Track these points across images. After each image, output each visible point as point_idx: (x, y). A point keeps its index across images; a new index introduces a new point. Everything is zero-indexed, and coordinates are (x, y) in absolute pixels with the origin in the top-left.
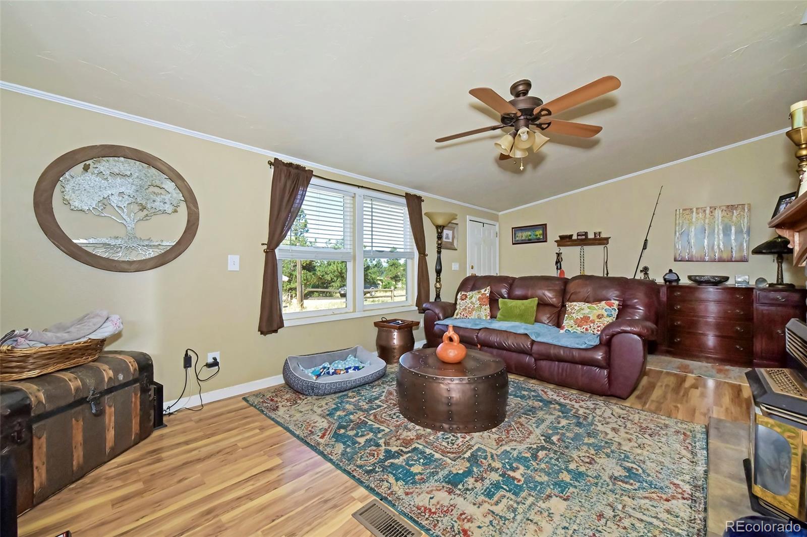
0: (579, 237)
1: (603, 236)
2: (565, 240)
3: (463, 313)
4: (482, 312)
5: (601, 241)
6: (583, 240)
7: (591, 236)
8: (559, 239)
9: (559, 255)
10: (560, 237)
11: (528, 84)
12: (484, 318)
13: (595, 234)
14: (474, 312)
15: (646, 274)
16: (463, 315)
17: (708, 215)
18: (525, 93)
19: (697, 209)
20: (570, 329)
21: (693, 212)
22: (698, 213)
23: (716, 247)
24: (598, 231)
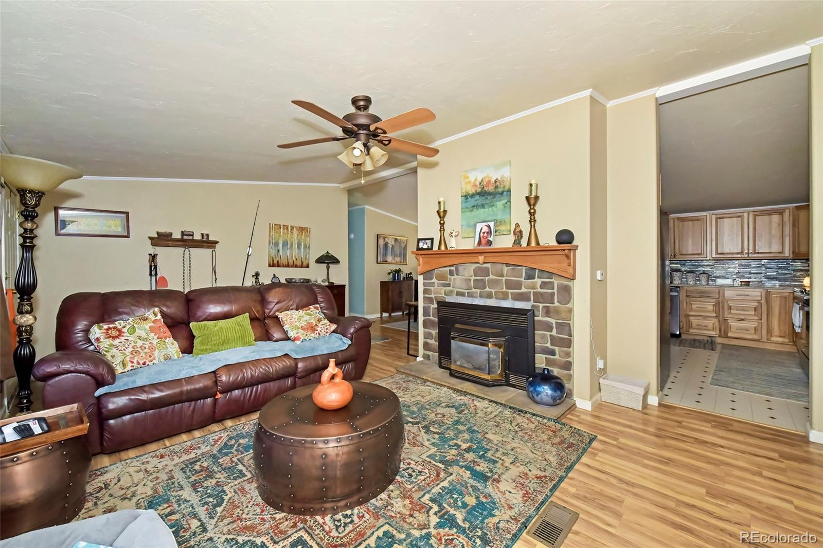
0: (185, 237)
1: (211, 238)
2: (162, 240)
3: (136, 359)
4: (170, 349)
5: (207, 243)
6: (187, 242)
7: (197, 237)
8: (156, 236)
9: (153, 258)
10: (158, 233)
11: (368, 100)
12: (176, 357)
13: (203, 235)
14: (156, 353)
15: (257, 278)
16: (138, 363)
17: (289, 232)
18: (366, 108)
19: (283, 226)
20: (306, 338)
21: (281, 228)
22: (284, 229)
23: (294, 256)
24: (205, 232)
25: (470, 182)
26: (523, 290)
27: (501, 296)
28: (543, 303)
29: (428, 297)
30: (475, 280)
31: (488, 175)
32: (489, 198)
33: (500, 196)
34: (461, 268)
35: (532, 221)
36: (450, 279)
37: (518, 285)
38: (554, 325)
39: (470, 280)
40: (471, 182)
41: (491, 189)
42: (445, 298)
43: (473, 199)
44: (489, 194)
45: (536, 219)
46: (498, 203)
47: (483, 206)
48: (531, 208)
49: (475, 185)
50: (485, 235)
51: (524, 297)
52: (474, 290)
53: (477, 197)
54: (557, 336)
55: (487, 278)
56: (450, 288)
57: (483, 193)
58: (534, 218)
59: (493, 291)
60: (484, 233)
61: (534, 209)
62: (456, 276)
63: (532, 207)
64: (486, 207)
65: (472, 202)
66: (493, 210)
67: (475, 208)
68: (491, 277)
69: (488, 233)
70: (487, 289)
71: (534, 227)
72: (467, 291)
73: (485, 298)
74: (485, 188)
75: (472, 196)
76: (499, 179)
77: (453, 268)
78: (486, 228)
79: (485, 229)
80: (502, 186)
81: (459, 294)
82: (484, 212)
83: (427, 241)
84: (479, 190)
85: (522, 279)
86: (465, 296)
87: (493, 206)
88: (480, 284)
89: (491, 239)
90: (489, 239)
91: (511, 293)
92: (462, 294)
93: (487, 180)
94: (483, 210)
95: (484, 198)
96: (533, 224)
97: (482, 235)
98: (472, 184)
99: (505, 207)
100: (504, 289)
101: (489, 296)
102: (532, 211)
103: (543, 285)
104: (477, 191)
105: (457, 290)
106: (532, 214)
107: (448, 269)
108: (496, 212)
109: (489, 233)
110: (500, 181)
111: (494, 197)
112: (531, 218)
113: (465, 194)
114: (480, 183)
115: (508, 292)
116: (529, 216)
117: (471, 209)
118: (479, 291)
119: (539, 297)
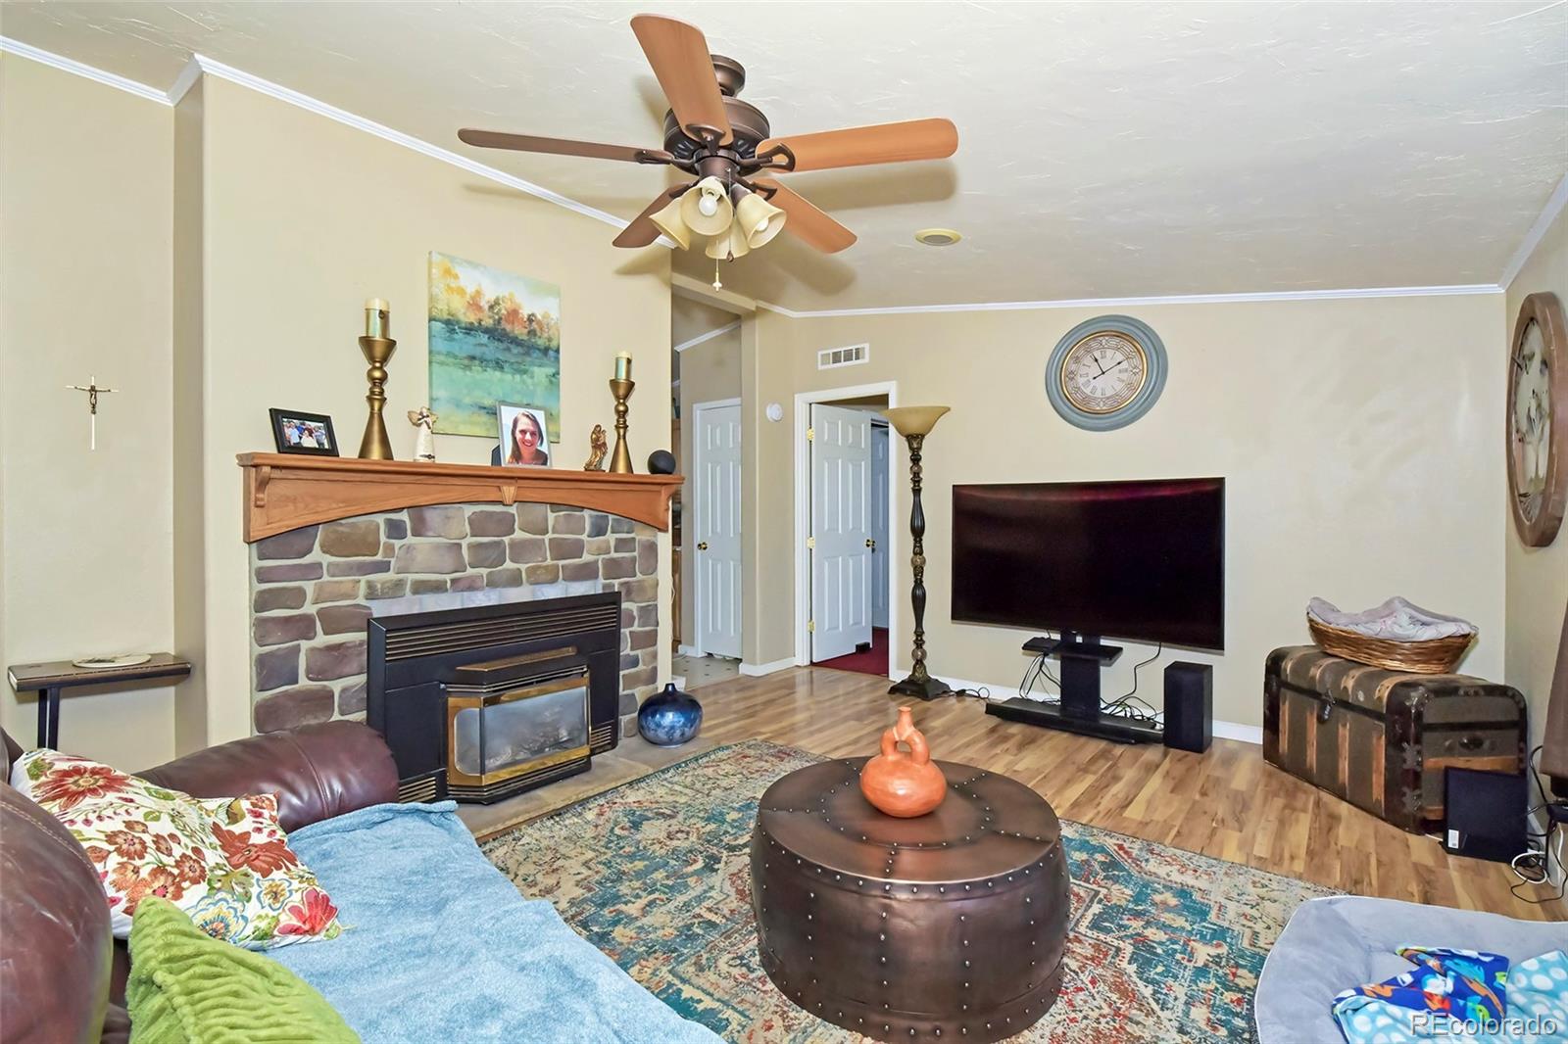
25: (461, 292)
26: (586, 557)
27: (543, 577)
28: (619, 578)
29: (287, 620)
30: (472, 547)
31: (511, 294)
32: (515, 350)
33: (540, 355)
34: (432, 516)
35: (622, 426)
36: (390, 549)
37: (577, 549)
38: (635, 613)
39: (459, 546)
40: (465, 293)
41: (520, 332)
42: (369, 608)
43: (470, 339)
44: (515, 341)
45: (627, 423)
46: (536, 370)
47: (499, 365)
48: (619, 403)
49: (474, 305)
50: (528, 436)
51: (587, 572)
52: (470, 571)
53: (484, 339)
54: (642, 632)
55: (506, 539)
56: (391, 576)
57: (496, 333)
58: (625, 422)
59: (523, 567)
60: (523, 432)
61: (624, 404)
62: (410, 539)
63: (622, 401)
64: (506, 370)
65: (467, 345)
66: (524, 382)
67: (477, 362)
68: (519, 534)
69: (533, 434)
70: (509, 565)
71: (624, 438)
72: (448, 578)
73: (504, 587)
74: (503, 322)
75: (469, 330)
76: (539, 317)
77: (404, 516)
78: (526, 420)
79: (524, 424)
80: (546, 335)
81: (420, 588)
82: (501, 380)
83: (313, 425)
84: (488, 322)
85: (584, 537)
86: (446, 590)
87: (525, 372)
88: (488, 555)
89: (544, 448)
90: (539, 448)
91: (562, 567)
92: (438, 588)
93: (508, 305)
94: (498, 374)
95: (501, 346)
96: (622, 433)
97: (519, 436)
98: (468, 298)
99: (551, 382)
100: (549, 562)
101: (515, 580)
102: (622, 408)
103: (621, 545)
104: (483, 323)
105: (411, 577)
106: (622, 414)
107: (380, 519)
108: (531, 388)
109: (537, 433)
110: (539, 323)
111: (527, 354)
112: (618, 421)
113: (446, 317)
114: (491, 307)
115: (558, 566)
116: (616, 417)
117: (466, 362)
118: (484, 571)
119: (614, 568)
